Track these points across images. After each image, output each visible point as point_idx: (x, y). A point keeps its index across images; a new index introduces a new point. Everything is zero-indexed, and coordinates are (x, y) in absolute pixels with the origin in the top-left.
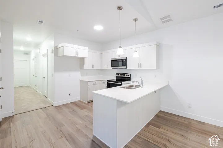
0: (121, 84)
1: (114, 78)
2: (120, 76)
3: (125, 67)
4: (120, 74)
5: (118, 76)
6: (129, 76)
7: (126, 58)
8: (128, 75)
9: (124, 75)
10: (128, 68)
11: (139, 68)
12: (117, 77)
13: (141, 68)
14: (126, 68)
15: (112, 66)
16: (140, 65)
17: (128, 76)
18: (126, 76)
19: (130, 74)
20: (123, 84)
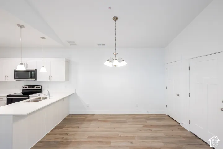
0: (27, 97)
1: (19, 91)
2: (28, 88)
3: (34, 79)
4: (28, 87)
5: (25, 88)
6: (40, 88)
7: (36, 70)
8: (38, 86)
9: (34, 87)
10: (37, 80)
11: (49, 80)
12: (23, 90)
13: (51, 80)
14: (36, 80)
15: (15, 78)
16: (50, 77)
17: (38, 88)
18: (35, 88)
19: (41, 86)
20: (30, 97)
